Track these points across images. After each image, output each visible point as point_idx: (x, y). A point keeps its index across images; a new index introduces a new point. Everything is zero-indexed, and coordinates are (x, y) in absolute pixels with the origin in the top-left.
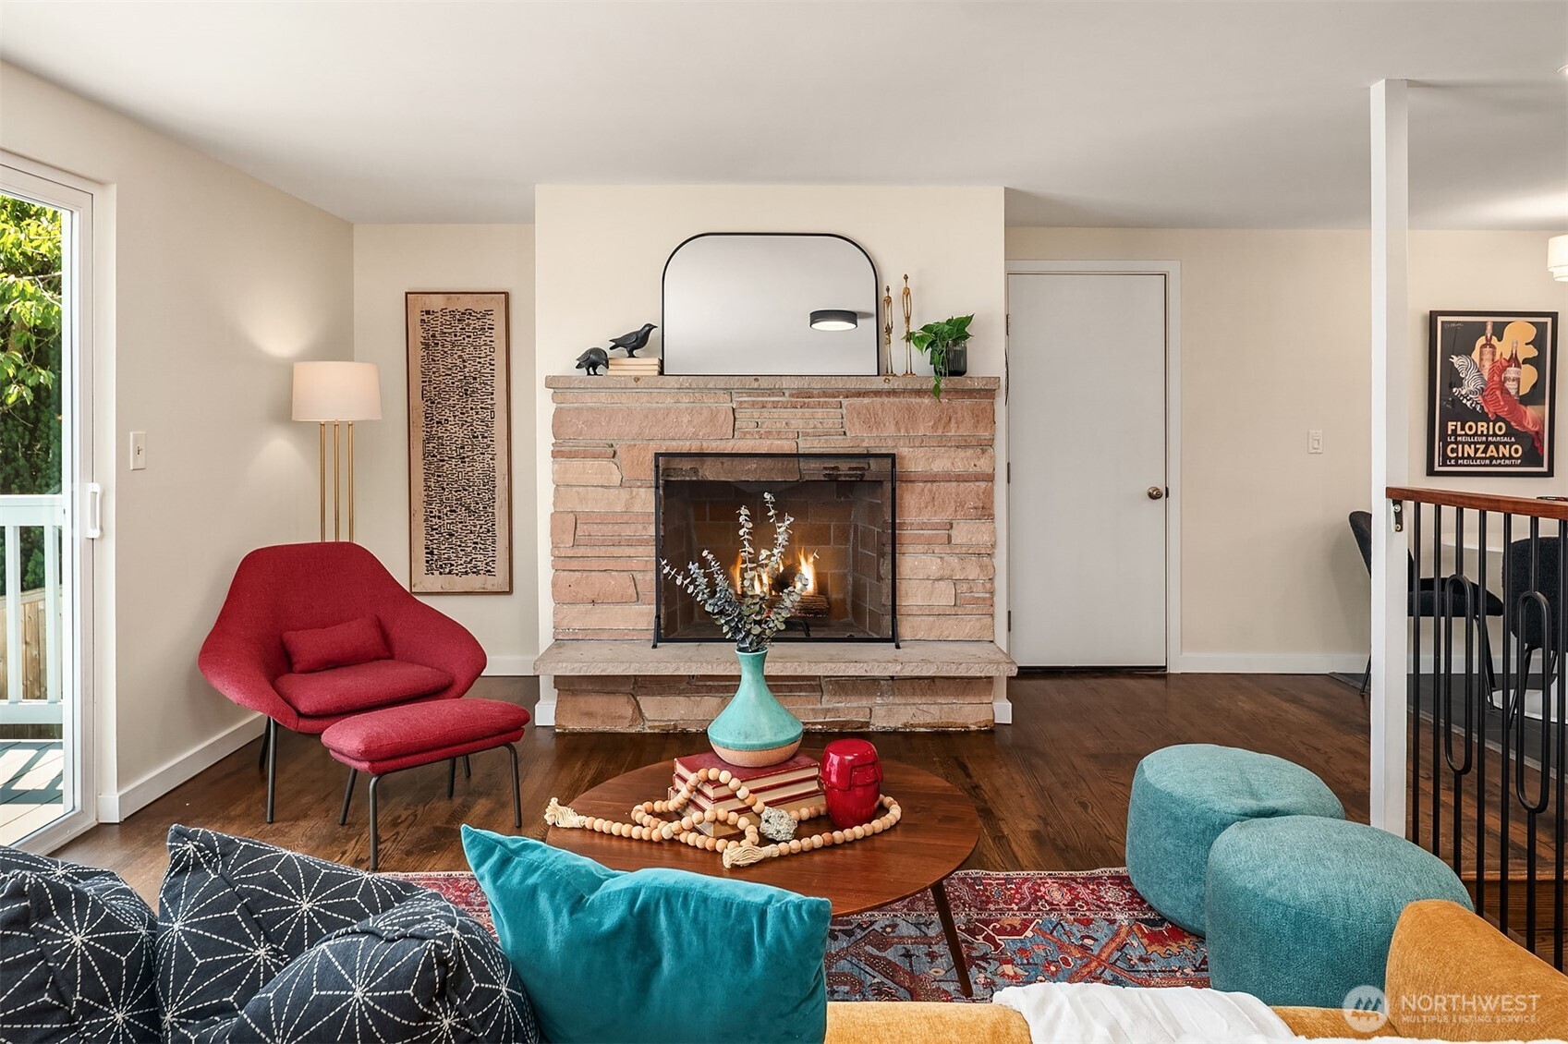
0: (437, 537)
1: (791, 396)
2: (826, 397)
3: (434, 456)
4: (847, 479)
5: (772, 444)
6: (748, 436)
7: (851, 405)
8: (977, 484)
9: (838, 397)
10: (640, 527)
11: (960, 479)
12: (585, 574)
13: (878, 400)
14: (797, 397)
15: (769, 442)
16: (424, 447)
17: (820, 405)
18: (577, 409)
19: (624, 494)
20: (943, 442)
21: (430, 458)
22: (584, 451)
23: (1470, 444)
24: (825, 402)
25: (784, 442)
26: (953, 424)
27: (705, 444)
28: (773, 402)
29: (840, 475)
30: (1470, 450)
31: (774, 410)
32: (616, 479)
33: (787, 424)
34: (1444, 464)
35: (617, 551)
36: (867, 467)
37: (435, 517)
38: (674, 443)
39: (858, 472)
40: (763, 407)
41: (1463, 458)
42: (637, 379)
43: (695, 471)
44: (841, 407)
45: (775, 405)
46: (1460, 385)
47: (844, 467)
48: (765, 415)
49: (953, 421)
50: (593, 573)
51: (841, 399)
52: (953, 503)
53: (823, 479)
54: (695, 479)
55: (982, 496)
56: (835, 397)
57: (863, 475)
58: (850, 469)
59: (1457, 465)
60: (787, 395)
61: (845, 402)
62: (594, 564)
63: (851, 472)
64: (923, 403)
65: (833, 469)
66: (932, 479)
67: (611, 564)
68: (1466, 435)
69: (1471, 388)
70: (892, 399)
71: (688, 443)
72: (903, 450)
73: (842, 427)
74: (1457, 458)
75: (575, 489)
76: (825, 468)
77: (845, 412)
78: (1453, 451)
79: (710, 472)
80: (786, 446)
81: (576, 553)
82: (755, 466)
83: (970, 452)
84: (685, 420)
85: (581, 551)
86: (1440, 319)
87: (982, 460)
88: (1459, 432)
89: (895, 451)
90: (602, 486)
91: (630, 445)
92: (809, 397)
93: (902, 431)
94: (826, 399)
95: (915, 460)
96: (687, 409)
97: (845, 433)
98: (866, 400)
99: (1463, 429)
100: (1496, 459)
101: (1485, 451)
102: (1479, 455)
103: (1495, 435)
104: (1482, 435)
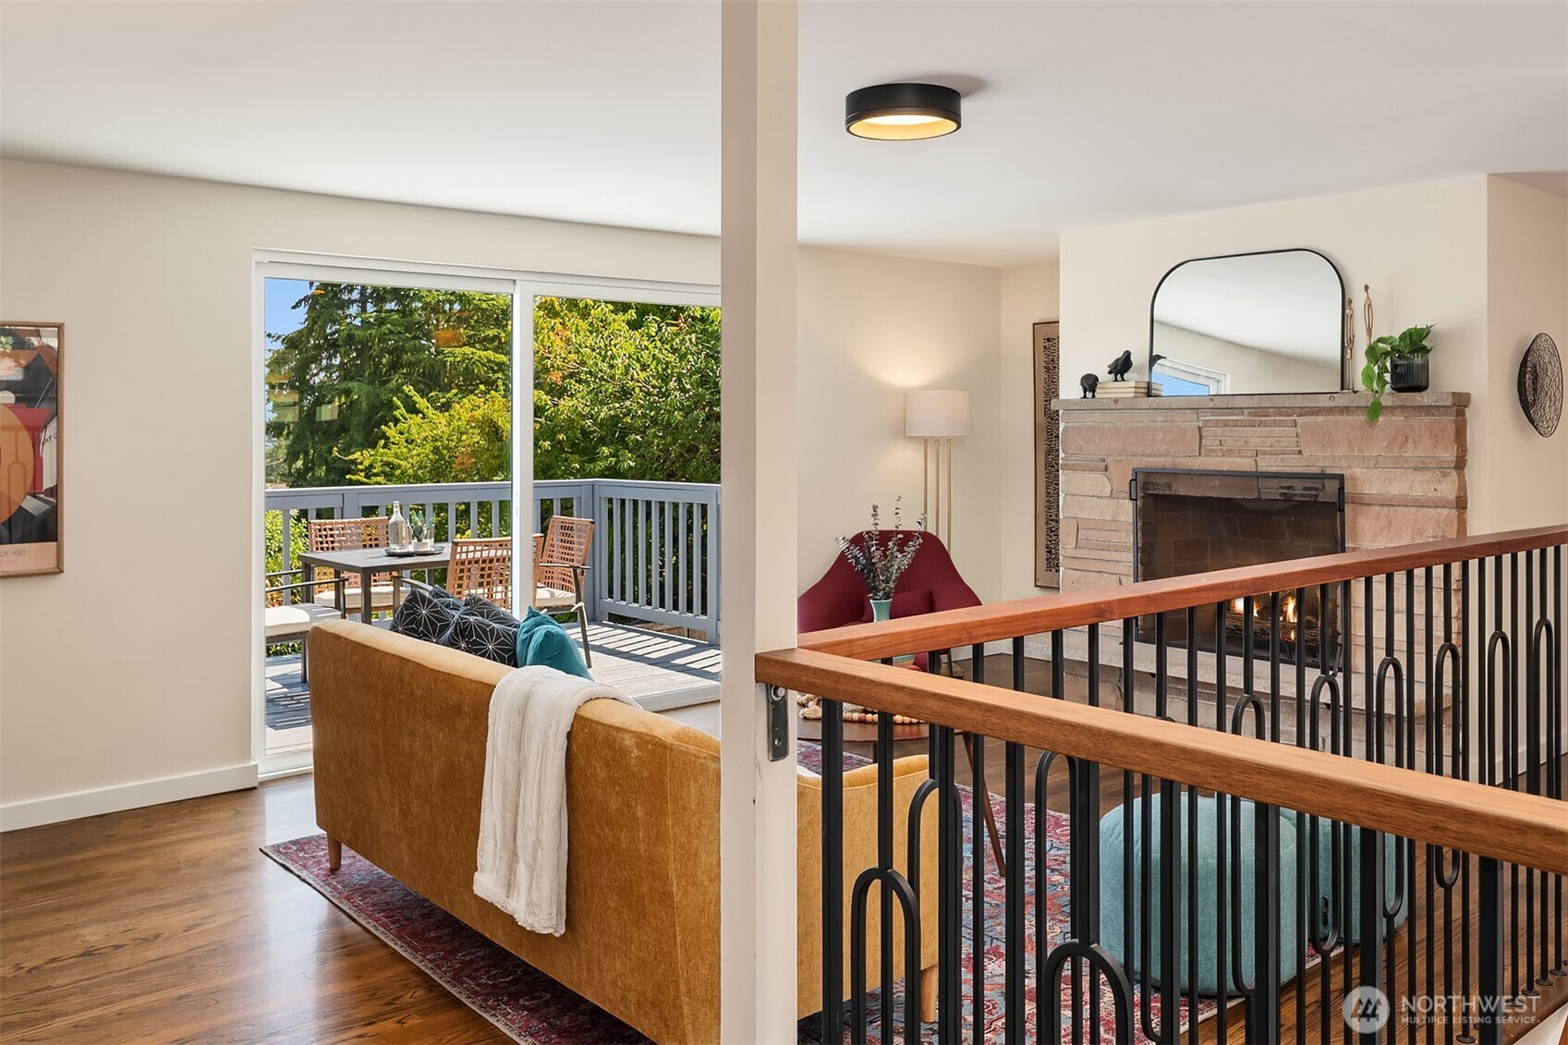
1: (1250, 414)
2: (1281, 415)
4: (1302, 499)
5: (1233, 462)
6: (1213, 454)
7: (1305, 423)
8: (1439, 510)
9: (1293, 415)
10: (1124, 535)
11: (1419, 504)
12: (1085, 573)
13: (1331, 418)
14: (1255, 416)
15: (1230, 460)
17: (1277, 424)
18: (1078, 427)
19: (1112, 503)
20: (1398, 463)
22: (1084, 465)
24: (1281, 420)
25: (1244, 459)
26: (1410, 444)
27: (1176, 460)
28: (1234, 420)
29: (1296, 495)
31: (1235, 428)
32: (1107, 491)
33: (1246, 442)
35: (1106, 555)
36: (1320, 487)
38: (1151, 459)
39: (1313, 492)
40: (1226, 426)
42: (1116, 401)
43: (1169, 486)
44: (1296, 426)
45: (1236, 423)
47: (1299, 487)
48: (1228, 433)
49: (1410, 440)
50: (1091, 574)
51: (1295, 417)
52: (1410, 529)
53: (1278, 497)
54: (1168, 493)
55: (1442, 524)
56: (1290, 416)
57: (1316, 496)
58: (1305, 489)
60: (1246, 413)
61: (1300, 420)
62: (1091, 566)
63: (1307, 492)
65: (1288, 488)
66: (1388, 503)
67: (1102, 567)
70: (1344, 418)
71: (1163, 459)
72: (1358, 472)
73: (1297, 446)
75: (1077, 498)
76: (1281, 487)
77: (1299, 430)
79: (1182, 489)
80: (1244, 464)
81: (1076, 554)
82: (1217, 482)
83: (1428, 475)
84: (1159, 438)
85: (1080, 553)
87: (1444, 484)
89: (1346, 472)
90: (1098, 497)
91: (1117, 461)
92: (1266, 416)
93: (1356, 450)
94: (1282, 418)
95: (1367, 480)
96: (1161, 427)
97: (1300, 452)
98: (1320, 419)
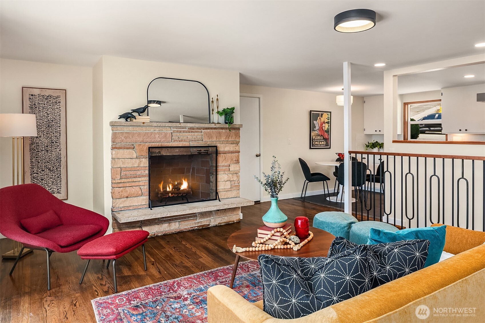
0: (36, 181)
1: (188, 129)
3: (35, 150)
4: (204, 153)
5: (183, 143)
6: (176, 141)
7: (204, 132)
8: (236, 154)
9: (201, 129)
10: (143, 171)
11: (232, 152)
12: (124, 188)
13: (212, 130)
14: (190, 129)
15: (182, 143)
16: (30, 147)
17: (196, 132)
18: (122, 132)
19: (138, 161)
20: (227, 142)
21: (33, 151)
22: (124, 147)
23: (317, 141)
25: (186, 143)
26: (230, 137)
27: (163, 144)
28: (183, 131)
29: (202, 152)
30: (317, 143)
31: (183, 133)
32: (135, 156)
33: (187, 137)
34: (313, 146)
35: (135, 180)
36: (208, 150)
37: (35, 173)
38: (153, 144)
39: (206, 151)
40: (180, 132)
41: (316, 145)
42: (144, 123)
43: (159, 152)
45: (184, 132)
46: (315, 128)
47: (203, 150)
48: (181, 135)
49: (230, 136)
50: (127, 188)
52: (230, 159)
53: (197, 154)
54: (160, 155)
55: (237, 157)
56: (200, 129)
57: (208, 152)
58: (204, 150)
59: (315, 146)
60: (187, 128)
61: (203, 131)
62: (128, 185)
63: (205, 151)
64: (223, 131)
65: (200, 151)
66: (225, 153)
67: (133, 184)
68: (316, 139)
69: (317, 128)
70: (215, 130)
71: (158, 143)
72: (218, 145)
73: (202, 138)
74: (315, 145)
75: (121, 160)
76: (198, 151)
77: (203, 134)
78: (314, 143)
79: (164, 153)
80: (186, 144)
81: (121, 181)
82: (178, 150)
83: (234, 145)
84: (157, 136)
85: (123, 180)
86: (312, 112)
87: (237, 147)
88: (315, 139)
89: (216, 145)
90: (130, 158)
91: (139, 145)
92: (193, 129)
93: (218, 139)
94: (198, 130)
95: (222, 148)
96: (158, 132)
97: (203, 140)
98: (208, 130)
99: (316, 138)
100: (322, 145)
101: (319, 143)
102: (319, 144)
103: (321, 139)
104: (319, 139)
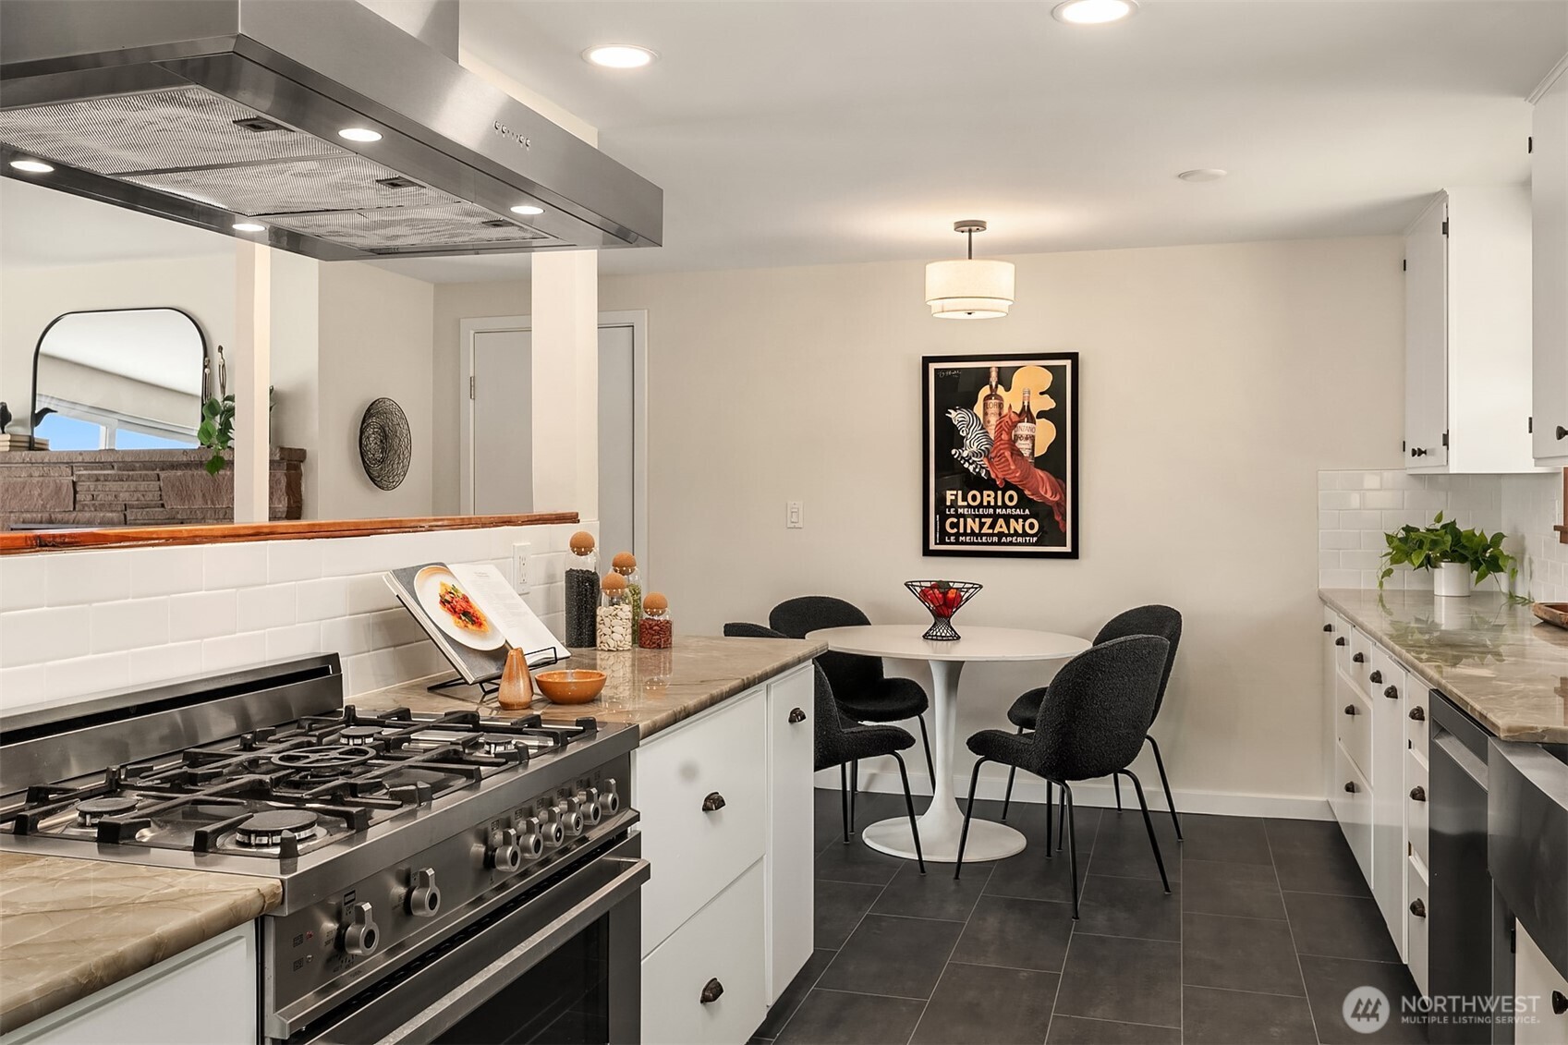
1: (119, 469)
2: (147, 470)
5: (104, 516)
6: (87, 508)
7: (167, 477)
9: (155, 470)
13: (188, 472)
14: (124, 470)
15: (102, 515)
17: (141, 478)
23: (973, 517)
24: (146, 475)
25: (115, 514)
28: (104, 475)
30: (973, 525)
31: (107, 483)
33: (115, 496)
34: (942, 542)
38: (28, 515)
40: (97, 480)
41: (965, 534)
44: (159, 480)
45: (106, 479)
46: (961, 445)
48: (100, 488)
51: (157, 471)
56: (153, 470)
59: (957, 543)
60: (116, 468)
61: (163, 475)
64: (226, 475)
68: (969, 506)
69: (974, 449)
70: (200, 471)
71: (40, 515)
73: (161, 500)
74: (957, 535)
77: (162, 485)
78: (953, 525)
80: (114, 518)
84: (36, 493)
86: (934, 365)
88: (960, 503)
92: (133, 470)
93: (209, 502)
94: (147, 472)
96: (38, 482)
97: (163, 506)
98: (179, 473)
99: (965, 499)
100: (1006, 536)
101: (992, 526)
102: (985, 530)
103: (1005, 506)
104: (989, 506)
